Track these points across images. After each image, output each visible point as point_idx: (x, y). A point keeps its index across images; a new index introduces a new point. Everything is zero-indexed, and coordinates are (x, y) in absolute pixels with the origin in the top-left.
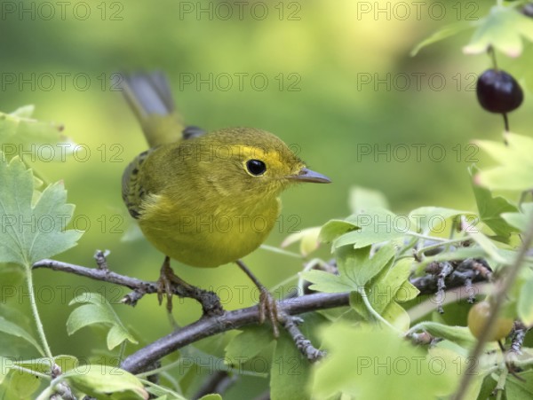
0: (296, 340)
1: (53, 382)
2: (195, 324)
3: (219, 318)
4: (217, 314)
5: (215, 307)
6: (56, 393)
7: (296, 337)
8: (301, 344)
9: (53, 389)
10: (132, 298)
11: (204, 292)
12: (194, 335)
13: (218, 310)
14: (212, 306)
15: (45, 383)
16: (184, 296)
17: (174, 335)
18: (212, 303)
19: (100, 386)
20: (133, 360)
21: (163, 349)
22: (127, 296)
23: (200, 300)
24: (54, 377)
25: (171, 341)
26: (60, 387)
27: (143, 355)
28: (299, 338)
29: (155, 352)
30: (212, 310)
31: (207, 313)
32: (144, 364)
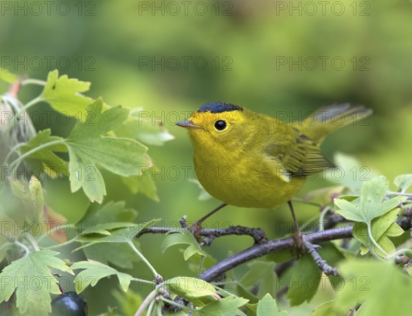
0: (316, 261)
1: (157, 286)
2: (249, 249)
3: (266, 246)
4: (264, 242)
5: (262, 238)
6: (159, 294)
7: (316, 258)
8: (319, 263)
9: (157, 291)
10: (207, 242)
11: (253, 229)
12: (249, 257)
13: (264, 240)
14: (260, 238)
15: (153, 288)
16: (241, 234)
17: (235, 256)
18: (260, 235)
19: (190, 292)
20: (209, 273)
21: (229, 265)
22: (204, 241)
23: (252, 235)
24: (158, 284)
25: (233, 260)
26: (162, 290)
27: (215, 269)
28: (318, 259)
29: (223, 268)
30: (260, 240)
31: (257, 242)
32: (215, 275)
